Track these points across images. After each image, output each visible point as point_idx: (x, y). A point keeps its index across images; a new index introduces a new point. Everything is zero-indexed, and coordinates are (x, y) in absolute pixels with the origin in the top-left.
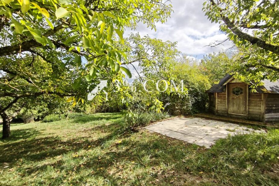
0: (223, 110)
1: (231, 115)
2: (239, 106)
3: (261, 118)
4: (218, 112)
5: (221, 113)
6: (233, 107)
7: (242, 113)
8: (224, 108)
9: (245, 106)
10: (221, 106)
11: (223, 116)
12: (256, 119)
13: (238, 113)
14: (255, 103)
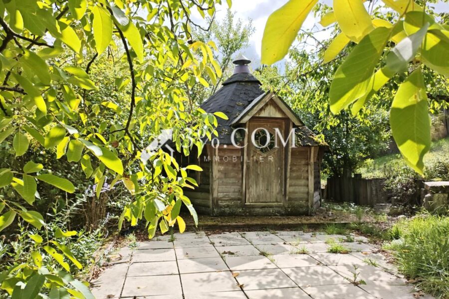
0: (233, 197)
1: (252, 210)
2: (268, 181)
3: (310, 206)
4: (220, 203)
5: (228, 206)
6: (256, 185)
7: (274, 200)
8: (234, 192)
9: (279, 182)
10: (227, 184)
11: (232, 215)
12: (301, 210)
13: (269, 200)
14: (297, 171)
